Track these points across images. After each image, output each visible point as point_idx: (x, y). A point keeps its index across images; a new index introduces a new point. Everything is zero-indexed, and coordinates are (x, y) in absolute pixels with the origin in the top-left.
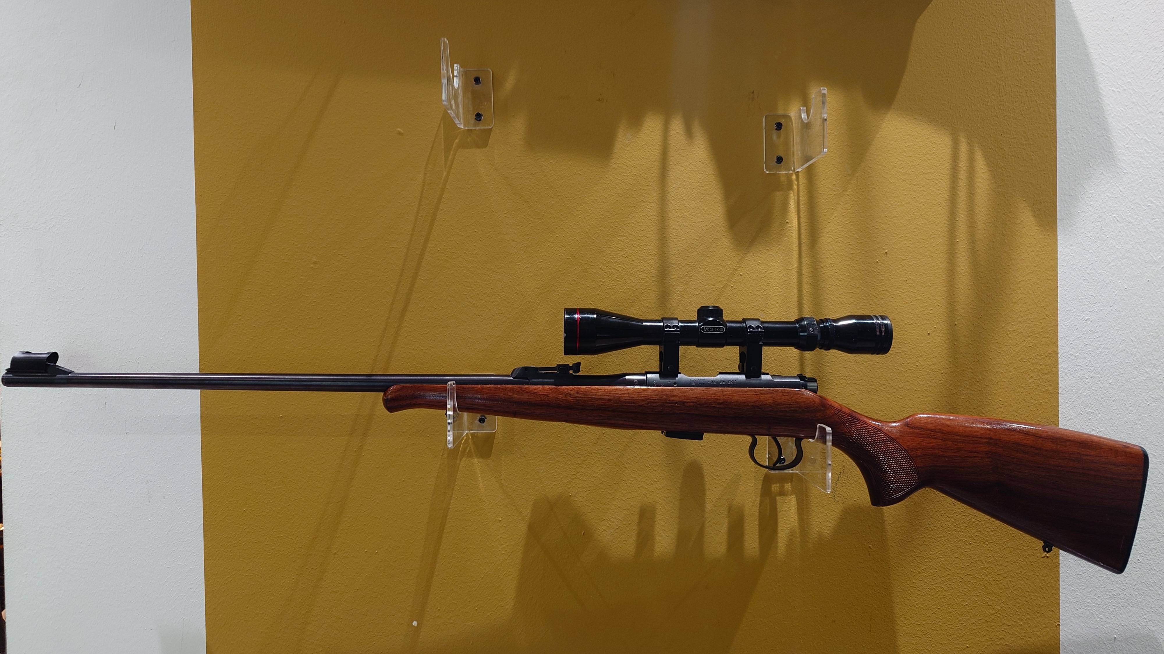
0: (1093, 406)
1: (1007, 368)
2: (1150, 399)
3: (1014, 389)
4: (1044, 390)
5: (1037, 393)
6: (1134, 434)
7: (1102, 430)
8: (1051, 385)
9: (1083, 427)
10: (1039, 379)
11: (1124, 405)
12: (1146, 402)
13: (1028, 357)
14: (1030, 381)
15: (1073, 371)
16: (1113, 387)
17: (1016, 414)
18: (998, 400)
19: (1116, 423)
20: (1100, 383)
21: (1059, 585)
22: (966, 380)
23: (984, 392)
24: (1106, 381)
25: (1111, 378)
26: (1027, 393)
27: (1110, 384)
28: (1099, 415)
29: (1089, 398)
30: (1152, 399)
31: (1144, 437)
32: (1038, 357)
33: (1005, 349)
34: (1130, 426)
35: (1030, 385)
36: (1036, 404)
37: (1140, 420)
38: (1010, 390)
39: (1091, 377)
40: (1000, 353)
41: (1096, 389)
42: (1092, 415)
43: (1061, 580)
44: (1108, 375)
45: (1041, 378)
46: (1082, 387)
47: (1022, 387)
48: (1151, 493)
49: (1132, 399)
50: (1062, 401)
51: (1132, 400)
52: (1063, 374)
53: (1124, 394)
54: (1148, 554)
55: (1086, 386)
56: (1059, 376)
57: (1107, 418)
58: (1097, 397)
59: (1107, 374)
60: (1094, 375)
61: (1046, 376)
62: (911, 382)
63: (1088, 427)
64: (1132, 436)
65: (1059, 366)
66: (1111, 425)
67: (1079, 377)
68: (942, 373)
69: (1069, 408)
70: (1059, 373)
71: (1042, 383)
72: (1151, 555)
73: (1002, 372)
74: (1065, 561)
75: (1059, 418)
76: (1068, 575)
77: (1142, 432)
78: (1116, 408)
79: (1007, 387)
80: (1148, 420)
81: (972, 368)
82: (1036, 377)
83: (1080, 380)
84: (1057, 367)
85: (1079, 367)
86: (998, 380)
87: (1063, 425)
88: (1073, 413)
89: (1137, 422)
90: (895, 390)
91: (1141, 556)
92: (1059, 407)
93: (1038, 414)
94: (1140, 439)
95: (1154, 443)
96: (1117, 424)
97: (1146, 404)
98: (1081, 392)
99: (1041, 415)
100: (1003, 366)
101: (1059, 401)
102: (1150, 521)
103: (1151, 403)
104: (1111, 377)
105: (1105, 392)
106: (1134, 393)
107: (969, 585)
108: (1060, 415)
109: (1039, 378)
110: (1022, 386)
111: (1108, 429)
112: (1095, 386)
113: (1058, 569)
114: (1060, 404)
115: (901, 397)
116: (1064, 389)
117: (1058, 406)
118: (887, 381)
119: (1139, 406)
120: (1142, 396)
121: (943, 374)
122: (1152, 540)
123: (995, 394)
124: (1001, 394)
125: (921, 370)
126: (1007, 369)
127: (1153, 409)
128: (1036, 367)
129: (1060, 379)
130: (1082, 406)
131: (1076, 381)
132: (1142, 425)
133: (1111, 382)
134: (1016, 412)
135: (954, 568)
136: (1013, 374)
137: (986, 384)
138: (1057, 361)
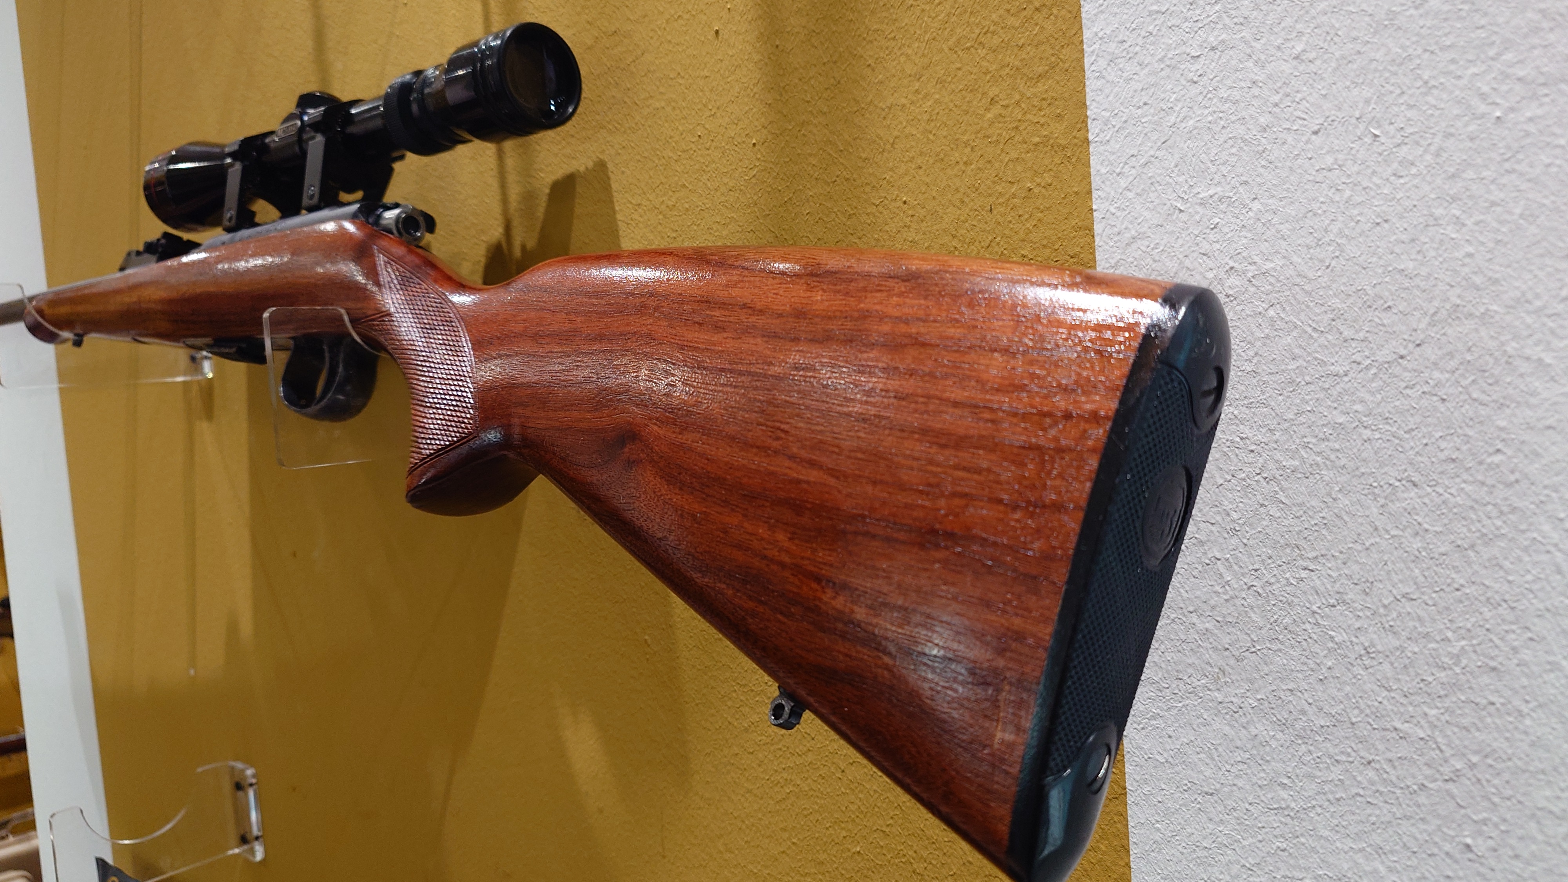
0: (1224, 170)
1: (917, 85)
2: (1504, 88)
3: (942, 155)
4: (1037, 139)
5: (1014, 155)
6: (1424, 271)
7: (1269, 265)
8: (1059, 116)
9: (1187, 263)
10: (1018, 103)
11: (1368, 140)
12: (1483, 108)
13: (977, 31)
14: (989, 115)
15: (1140, 41)
16: (1312, 68)
17: (955, 243)
18: (899, 204)
19: (1334, 228)
20: (1250, 64)
21: (1128, 865)
22: (810, 155)
23: (859, 182)
24: (1279, 48)
25: (1301, 33)
26: (981, 164)
27: (1296, 58)
28: (1256, 205)
29: (1207, 137)
30: (1518, 87)
31: (1478, 280)
32: (1011, 21)
33: (906, 21)
34: (1404, 237)
35: (990, 131)
36: (1014, 196)
37: (1454, 199)
38: (931, 161)
39: (1213, 49)
40: (894, 38)
41: (1236, 94)
42: (1223, 207)
43: (1133, 850)
44: (1288, 21)
45: (1023, 95)
46: (1177, 100)
47: (966, 144)
48: (1526, 550)
49: (1411, 107)
50: (1103, 171)
51: (1409, 114)
52: (1102, 63)
53: (1367, 92)
54: (1520, 832)
55: (1194, 90)
56: (1088, 74)
57: (1291, 211)
58: (1241, 130)
59: (1282, 19)
60: (1224, 36)
61: (1041, 87)
62: (690, 187)
63: (1210, 263)
64: (1417, 281)
65: (1087, 34)
66: (1309, 240)
67: (1161, 60)
68: (754, 144)
69: (1130, 195)
70: (1087, 61)
71: (1028, 116)
72: (1534, 840)
73: (904, 105)
74: (1146, 782)
75: (1097, 239)
76: (1158, 836)
77: (1470, 255)
78: (1329, 160)
79: (921, 154)
80: (1497, 195)
81: (825, 109)
82: (1009, 96)
83: (1168, 70)
84: (1076, 40)
85: (1161, 19)
86: (896, 133)
87: (1113, 262)
88: (1146, 213)
89: (1439, 212)
90: (661, 217)
91: (1480, 833)
92: (1095, 194)
93: (1022, 234)
94: (1458, 291)
95: (1538, 303)
96: (1341, 231)
97: (1483, 116)
98: (1172, 119)
99: (1032, 236)
100: (905, 82)
101: (1093, 171)
102: (1525, 681)
103: (1512, 109)
104: (1299, 26)
105: (1276, 98)
106: (1419, 77)
107: (861, 796)
108: (1098, 228)
109: (1017, 97)
110: (965, 138)
111: (1295, 259)
112: (1229, 82)
113: (1120, 809)
114: (1096, 181)
115: (674, 235)
116: (1106, 122)
117: (1090, 192)
118: (644, 193)
119: (1448, 135)
120: (1464, 81)
121: (757, 147)
122: (1543, 772)
123: (889, 182)
124: (907, 178)
125: (708, 145)
126: (917, 91)
127: (1528, 134)
128: (1008, 60)
129: (1092, 85)
130: (1181, 179)
131: (1152, 80)
132: (1469, 222)
133: (1299, 48)
134: (954, 236)
135: (820, 734)
136: (937, 101)
137: (864, 156)
138: (1077, 16)
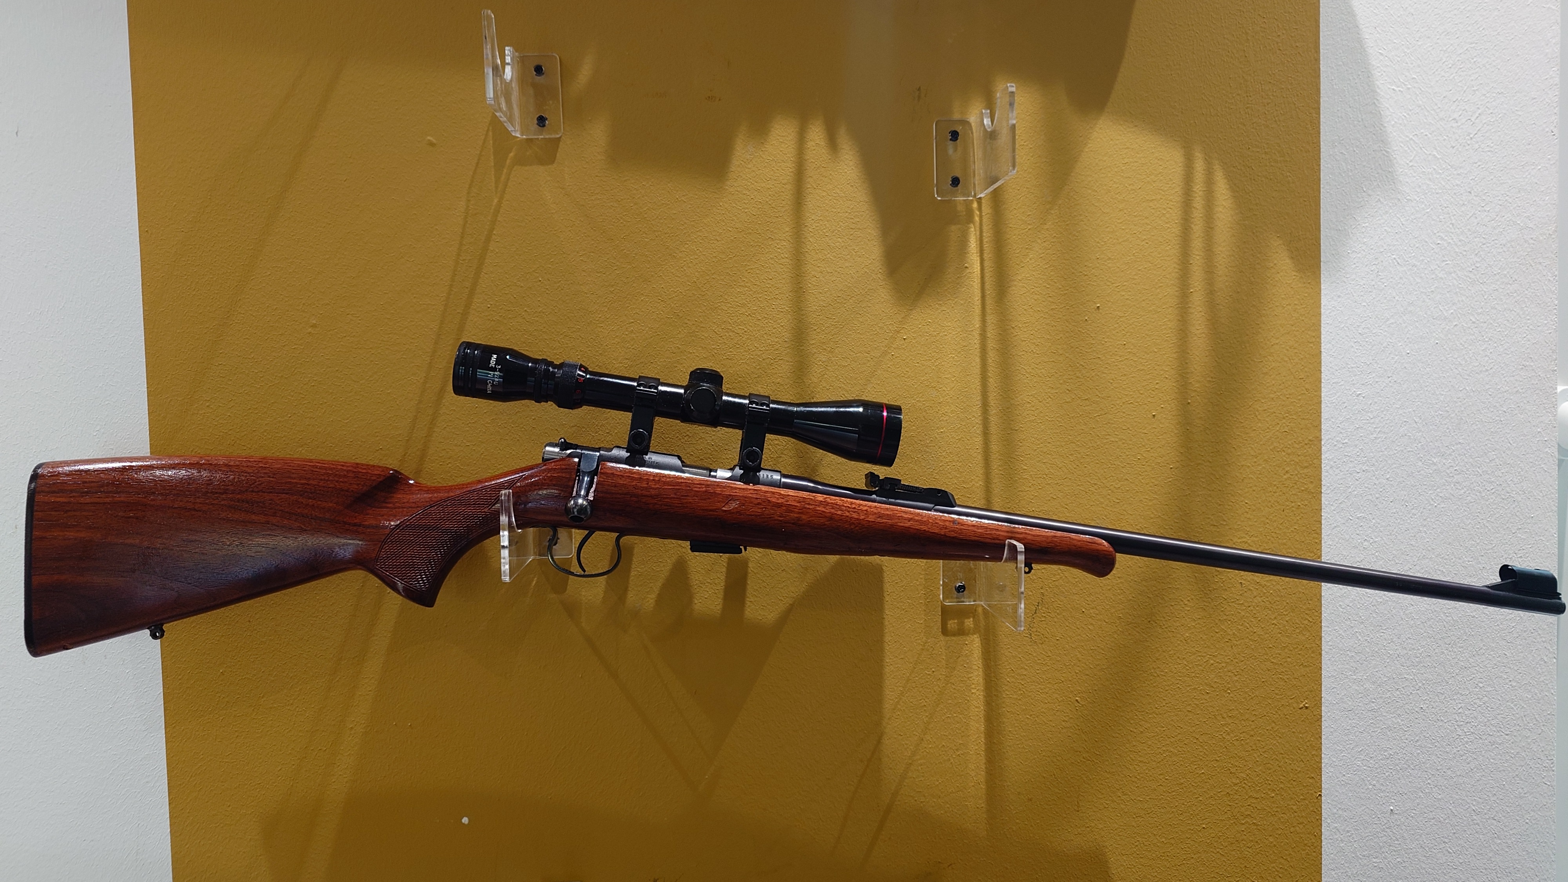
0: (1365, 509)
1: (1255, 460)
2: (1437, 498)
3: (1264, 488)
4: (1303, 489)
5: (1294, 492)
6: (1417, 545)
7: (1377, 540)
8: (1312, 482)
9: (1352, 536)
10: (1297, 475)
11: (1405, 506)
12: (1432, 503)
13: (1282, 446)
14: (1285, 477)
15: (1341, 463)
16: (1391, 483)
17: (1267, 521)
18: (1244, 503)
19: (1395, 530)
20: (1374, 478)
21: (1321, 743)
22: (1202, 478)
23: (1225, 492)
24: (1382, 475)
25: (1389, 472)
26: (1281, 493)
27: (1387, 479)
28: (1374, 521)
29: (1361, 498)
30: (1440, 498)
31: (1429, 548)
32: (1296, 446)
33: (1252, 435)
34: (1413, 535)
35: (1285, 483)
36: (1293, 507)
37: (1425, 526)
38: (1259, 489)
39: (1364, 471)
40: (1246, 440)
41: (1370, 486)
42: (1364, 520)
43: (1323, 737)
44: (1385, 468)
45: (1299, 472)
46: (1352, 485)
47: (1275, 485)
48: (1437, 622)
49: (1416, 499)
50: (1326, 503)
51: (1415, 501)
52: (1328, 467)
53: (1405, 493)
54: (1434, 700)
55: (1357, 482)
56: (1323, 470)
57: (1384, 524)
58: (1371, 497)
59: (1384, 467)
60: (1367, 468)
61: (1306, 471)
62: (1131, 480)
63: (1359, 537)
64: (1415, 548)
65: (1323, 457)
66: (1388, 533)
67: (1347, 471)
68: (1171, 468)
69: (1335, 512)
70: (1323, 466)
71: (1300, 480)
72: (1437, 702)
73: (1249, 466)
74: (1329, 711)
75: (1323, 526)
76: (1332, 730)
77: (1428, 542)
78: (1395, 511)
79: (1256, 486)
80: (1435, 526)
81: (1211, 461)
82: (1293, 471)
83: (1349, 475)
84: (1319, 458)
85: (1348, 458)
86: (1244, 476)
87: (1328, 534)
88: (1340, 519)
89: (1421, 529)
90: (1110, 491)
91: (1425, 703)
92: (1323, 510)
93: (1295, 521)
94: (1425, 551)
95: (1443, 556)
96: (1396, 532)
97: (1432, 505)
98: (1350, 490)
99: (1299, 522)
100: (1250, 458)
101: (1323, 503)
102: (1436, 658)
103: (1439, 504)
104: (1388, 470)
105: (1381, 490)
106: (1418, 491)
107: (1206, 747)
108: (1323, 522)
109: (1297, 472)
110: (1275, 483)
111: (1384, 538)
112: (1368, 482)
113: (1320, 724)
114: (1323, 506)
115: (1118, 501)
116: (1328, 487)
117: (1321, 510)
118: (1100, 479)
119: (1424, 508)
120: (1428, 495)
121: (1173, 469)
122: (1439, 682)
123: (1239, 494)
124: (1248, 494)
125: (1144, 464)
126: (1255, 462)
127: (1442, 511)
128: (1294, 459)
129: (1324, 474)
130: (1352, 510)
131: (1344, 476)
132: (1428, 533)
133: (1388, 476)
134: (1267, 518)
135: (1186, 725)
136: (1263, 468)
137: (1229, 482)
138: (1320, 450)
